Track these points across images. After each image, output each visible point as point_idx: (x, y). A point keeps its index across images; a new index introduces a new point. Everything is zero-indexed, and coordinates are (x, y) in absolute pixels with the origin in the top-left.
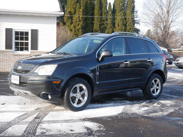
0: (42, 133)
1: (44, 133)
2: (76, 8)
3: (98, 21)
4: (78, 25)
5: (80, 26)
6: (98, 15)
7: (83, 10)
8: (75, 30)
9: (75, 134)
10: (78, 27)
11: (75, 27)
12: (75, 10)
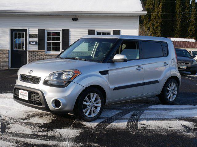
0: (143, 128)
1: (145, 128)
2: (154, 4)
3: (179, 17)
4: (157, 23)
5: (158, 24)
6: (180, 10)
7: (162, 6)
8: (154, 28)
9: (174, 130)
10: (156, 25)
11: (153, 25)
12: (154, 7)
